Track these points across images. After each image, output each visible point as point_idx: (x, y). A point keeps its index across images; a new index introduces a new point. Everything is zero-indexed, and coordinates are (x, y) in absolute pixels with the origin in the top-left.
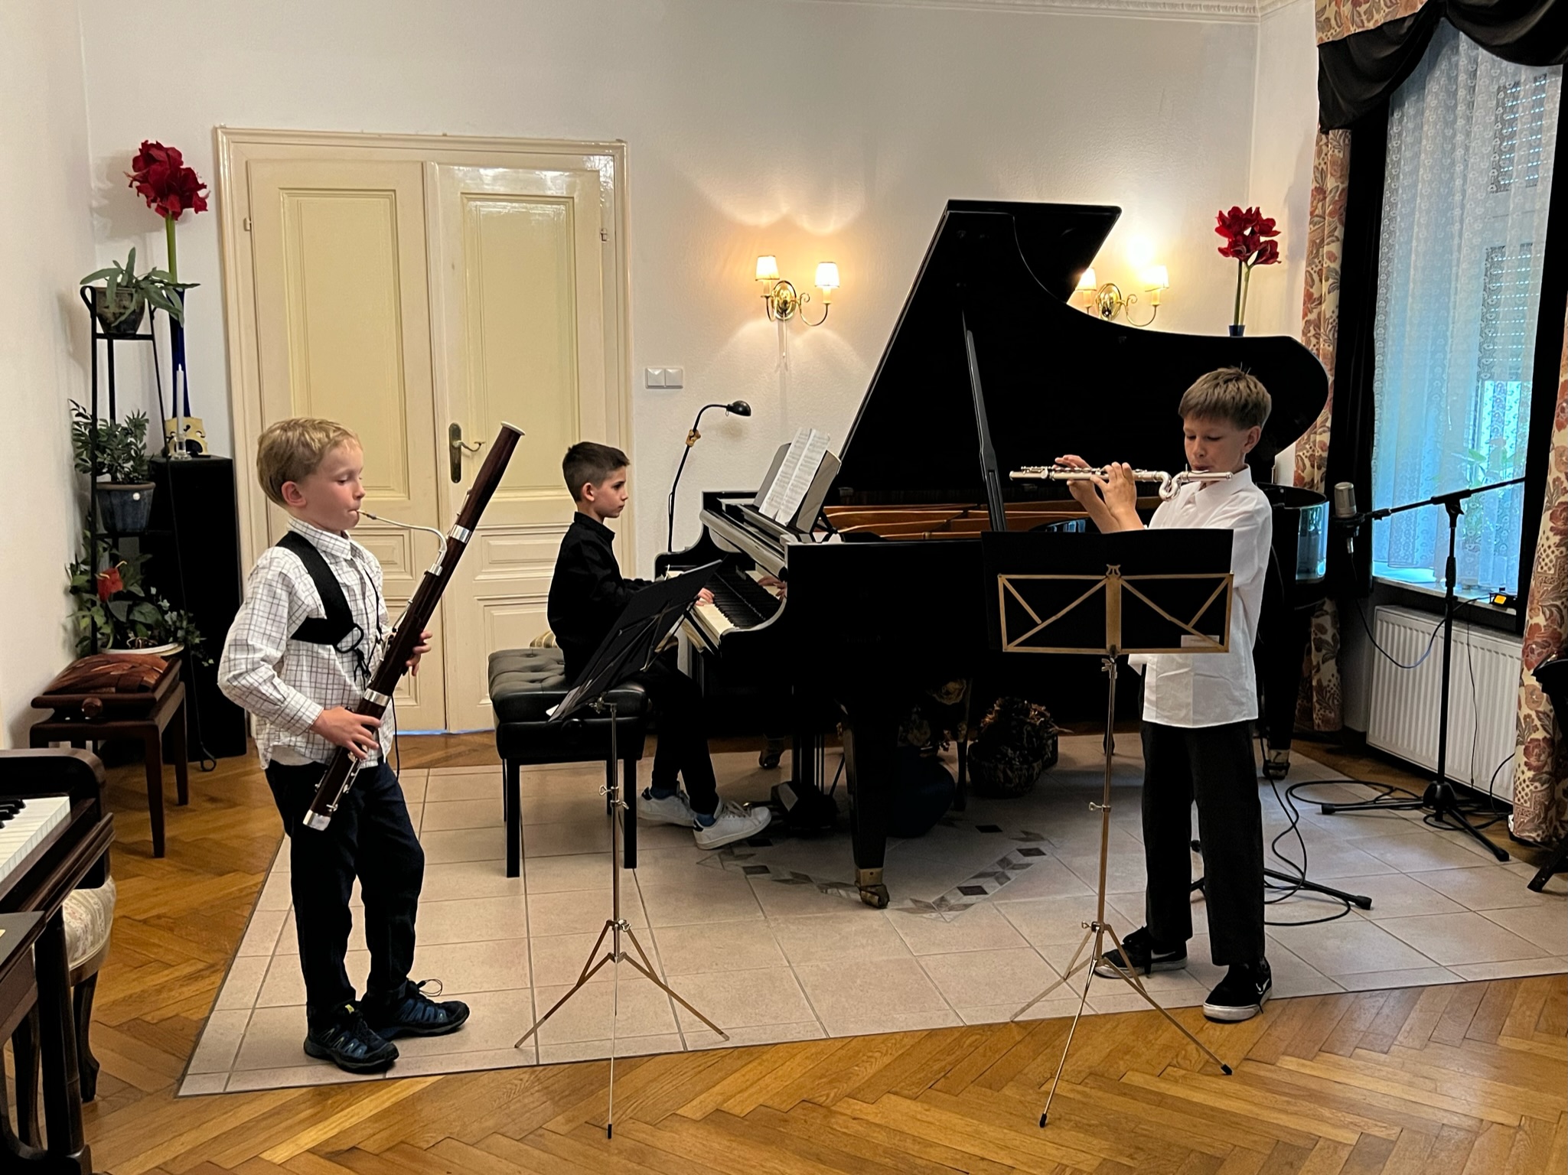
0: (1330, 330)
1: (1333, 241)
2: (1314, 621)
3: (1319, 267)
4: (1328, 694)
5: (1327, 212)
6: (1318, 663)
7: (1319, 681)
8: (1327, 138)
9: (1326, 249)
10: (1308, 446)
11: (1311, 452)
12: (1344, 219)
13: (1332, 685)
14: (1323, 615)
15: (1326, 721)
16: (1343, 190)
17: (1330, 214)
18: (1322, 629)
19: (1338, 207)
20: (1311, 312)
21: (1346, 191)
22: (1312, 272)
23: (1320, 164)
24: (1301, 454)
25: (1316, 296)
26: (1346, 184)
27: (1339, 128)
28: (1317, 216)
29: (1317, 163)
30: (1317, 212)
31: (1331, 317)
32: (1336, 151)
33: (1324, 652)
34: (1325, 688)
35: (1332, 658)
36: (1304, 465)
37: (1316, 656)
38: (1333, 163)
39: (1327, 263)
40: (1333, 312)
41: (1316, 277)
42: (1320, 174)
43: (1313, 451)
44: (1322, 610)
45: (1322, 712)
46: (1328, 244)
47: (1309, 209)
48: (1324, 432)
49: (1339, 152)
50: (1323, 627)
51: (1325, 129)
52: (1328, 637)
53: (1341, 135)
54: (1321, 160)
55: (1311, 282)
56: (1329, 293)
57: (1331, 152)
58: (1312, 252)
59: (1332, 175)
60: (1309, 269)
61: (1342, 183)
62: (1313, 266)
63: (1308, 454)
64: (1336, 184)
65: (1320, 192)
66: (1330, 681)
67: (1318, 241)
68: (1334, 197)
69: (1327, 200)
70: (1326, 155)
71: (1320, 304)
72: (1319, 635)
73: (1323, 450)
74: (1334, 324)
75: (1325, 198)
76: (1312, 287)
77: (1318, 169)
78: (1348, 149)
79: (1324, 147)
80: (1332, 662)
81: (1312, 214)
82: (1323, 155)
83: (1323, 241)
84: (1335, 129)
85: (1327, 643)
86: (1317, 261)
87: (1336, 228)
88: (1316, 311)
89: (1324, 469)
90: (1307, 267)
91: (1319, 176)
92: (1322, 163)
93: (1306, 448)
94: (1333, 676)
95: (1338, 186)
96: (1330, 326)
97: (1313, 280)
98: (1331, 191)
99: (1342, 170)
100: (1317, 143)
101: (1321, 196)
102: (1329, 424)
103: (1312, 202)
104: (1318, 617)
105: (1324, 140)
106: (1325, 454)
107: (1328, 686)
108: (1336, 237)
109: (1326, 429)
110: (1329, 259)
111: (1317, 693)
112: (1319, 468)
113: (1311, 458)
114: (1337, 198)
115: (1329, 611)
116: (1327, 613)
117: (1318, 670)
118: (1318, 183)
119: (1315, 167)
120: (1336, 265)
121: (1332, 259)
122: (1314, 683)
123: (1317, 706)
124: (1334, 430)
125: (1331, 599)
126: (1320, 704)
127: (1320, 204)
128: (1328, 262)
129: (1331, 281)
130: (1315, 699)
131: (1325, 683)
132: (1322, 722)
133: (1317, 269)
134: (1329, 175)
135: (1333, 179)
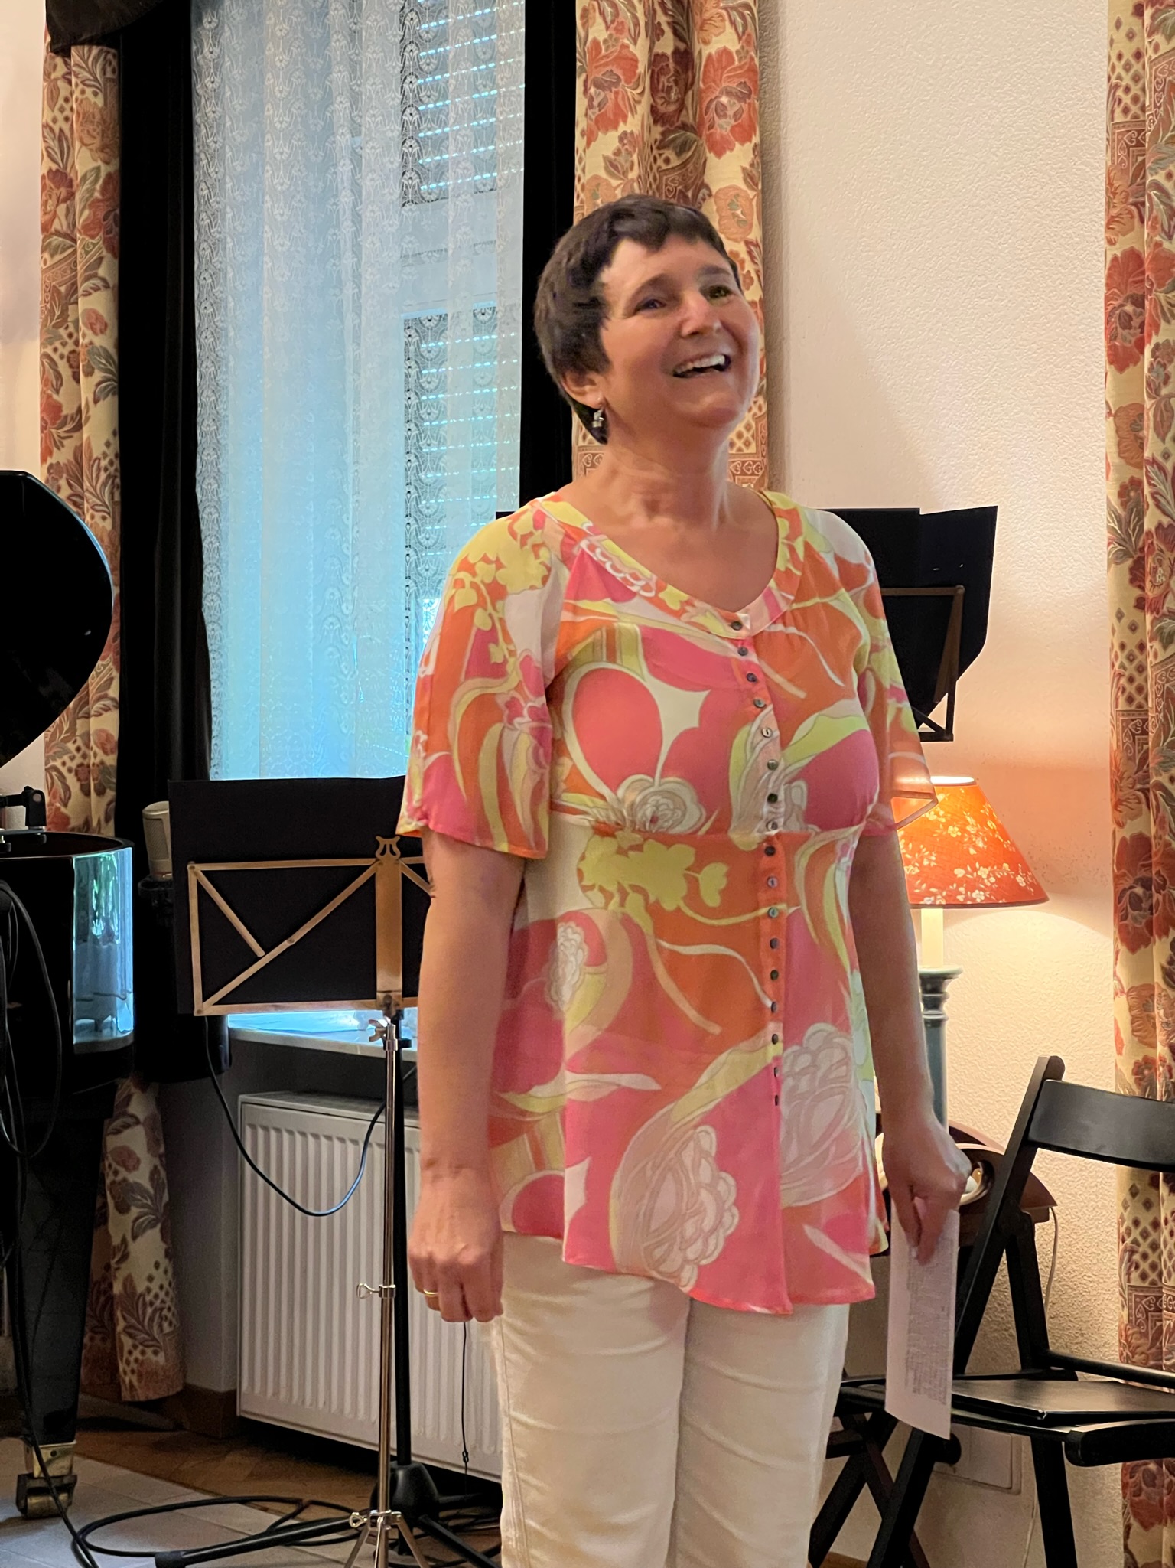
0: (104, 484)
1: (96, 289)
2: (112, 1142)
3: (70, 347)
4: (149, 1310)
5: (79, 224)
6: (124, 1241)
7: (129, 1282)
8: (66, 64)
9: (83, 304)
10: (71, 746)
11: (78, 760)
12: (116, 241)
13: (155, 1289)
14: (127, 1126)
15: (146, 1374)
16: (109, 176)
17: (87, 229)
18: (128, 1159)
19: (101, 214)
20: (59, 446)
21: (117, 177)
22: (56, 357)
23: (55, 120)
24: (58, 763)
25: (68, 410)
26: (114, 167)
27: (91, 42)
28: (57, 233)
29: (48, 117)
30: (56, 225)
31: (105, 455)
32: (89, 91)
33: (135, 1211)
34: (142, 1295)
35: (152, 1225)
36: (67, 789)
37: (118, 1226)
38: (85, 117)
39: (86, 336)
40: (108, 444)
41: (63, 367)
42: (59, 142)
43: (85, 756)
44: (125, 1114)
45: (137, 1354)
46: (87, 294)
47: (37, 218)
48: (107, 709)
49: (95, 94)
50: (130, 1154)
51: (61, 43)
52: (141, 1177)
53: (96, 60)
54: (57, 113)
55: (52, 381)
56: (96, 401)
57: (77, 94)
58: (52, 312)
59: (83, 143)
60: (49, 350)
61: (106, 163)
62: (57, 344)
63: (74, 765)
64: (95, 165)
65: (59, 180)
66: (150, 1279)
67: (63, 289)
68: (91, 191)
69: (78, 196)
70: (67, 100)
71: (78, 427)
72: (123, 1173)
73: (105, 752)
74: (112, 470)
75: (71, 196)
76: (57, 392)
77: (52, 130)
78: (113, 90)
79: (61, 84)
80: (155, 1234)
81: (45, 228)
82: (61, 101)
83: (73, 289)
84: (82, 43)
85: (143, 1192)
86: (62, 332)
87: (101, 259)
88: (69, 445)
89: (110, 794)
90: (43, 345)
91: (55, 145)
92: (60, 117)
93: (67, 751)
94: (157, 1265)
95: (98, 169)
96: (103, 476)
97: (58, 376)
98: (84, 178)
99: (103, 134)
100: (47, 75)
101: (63, 191)
102: (114, 692)
103: (45, 204)
104: (118, 1132)
105: (61, 69)
106: (111, 760)
107: (149, 1290)
108: (103, 280)
109: (108, 702)
110: (92, 327)
111: (124, 1309)
112: (100, 793)
113: (82, 772)
114: (97, 195)
115: (141, 1117)
116: (138, 1122)
117: (125, 1257)
118: (54, 161)
119: (45, 126)
120: (106, 342)
121: (98, 327)
122: (117, 1288)
123: (127, 1342)
124: (127, 705)
125: (143, 1086)
126: (130, 1335)
127: (62, 207)
128: (89, 332)
129: (98, 375)
130: (121, 1325)
131: (141, 1288)
132: (140, 1376)
133: (66, 351)
134: (77, 144)
135: (85, 151)
